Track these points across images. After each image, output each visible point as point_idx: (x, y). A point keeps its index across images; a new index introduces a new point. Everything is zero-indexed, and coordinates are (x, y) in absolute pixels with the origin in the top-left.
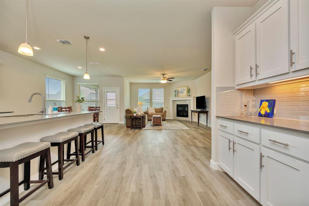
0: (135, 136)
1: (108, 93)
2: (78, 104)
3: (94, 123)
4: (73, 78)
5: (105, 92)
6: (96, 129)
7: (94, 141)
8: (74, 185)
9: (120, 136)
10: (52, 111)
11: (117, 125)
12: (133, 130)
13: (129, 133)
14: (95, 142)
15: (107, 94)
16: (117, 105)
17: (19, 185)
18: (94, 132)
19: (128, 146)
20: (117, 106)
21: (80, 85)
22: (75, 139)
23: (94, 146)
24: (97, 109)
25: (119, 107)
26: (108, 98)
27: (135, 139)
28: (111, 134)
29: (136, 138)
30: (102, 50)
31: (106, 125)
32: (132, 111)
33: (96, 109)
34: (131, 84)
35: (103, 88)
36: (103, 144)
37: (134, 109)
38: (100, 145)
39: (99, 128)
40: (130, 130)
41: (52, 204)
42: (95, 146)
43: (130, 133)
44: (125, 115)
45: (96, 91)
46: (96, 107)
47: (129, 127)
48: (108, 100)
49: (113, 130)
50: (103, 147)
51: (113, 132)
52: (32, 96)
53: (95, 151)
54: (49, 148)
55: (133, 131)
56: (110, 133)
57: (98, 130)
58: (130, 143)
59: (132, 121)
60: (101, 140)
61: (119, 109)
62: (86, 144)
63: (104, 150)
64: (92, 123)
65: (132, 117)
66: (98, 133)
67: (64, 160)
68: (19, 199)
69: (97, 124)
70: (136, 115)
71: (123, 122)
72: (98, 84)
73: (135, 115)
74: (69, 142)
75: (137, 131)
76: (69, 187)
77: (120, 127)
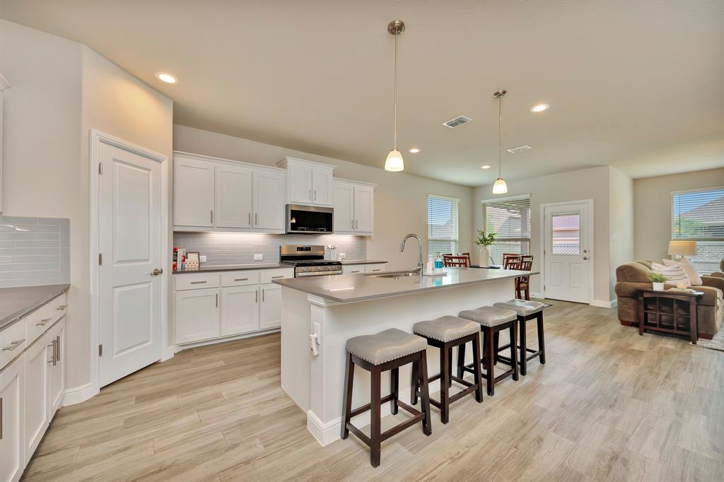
0: (663, 363)
1: (554, 218)
2: (481, 248)
3: (518, 303)
4: (473, 190)
5: (548, 213)
6: (522, 319)
7: (518, 347)
8: (470, 455)
9: (595, 349)
10: (433, 269)
11: (585, 310)
12: (648, 337)
13: (631, 345)
14: (519, 350)
15: (552, 219)
16: (585, 252)
17: (382, 403)
18: (517, 325)
19: (634, 397)
20: (585, 255)
21: (485, 205)
22: (473, 337)
23: (517, 363)
24: (525, 262)
25: (592, 258)
26: (554, 229)
27: (661, 378)
28: (565, 334)
29: (667, 376)
30: (540, 108)
31: (551, 302)
32: (644, 274)
33: (522, 262)
34: (636, 181)
35: (542, 206)
36: (542, 361)
37: (653, 267)
38: (533, 365)
39: (530, 317)
40: (637, 335)
41: (427, 477)
42: (519, 363)
43: (636, 347)
44: (615, 282)
45: (523, 212)
46: (523, 257)
47: (633, 325)
48: (554, 234)
49: (570, 323)
50: (541, 369)
51: (571, 328)
52: (405, 241)
53: (520, 375)
54: (425, 350)
55: (652, 344)
56: (563, 330)
57: (528, 323)
58: (641, 388)
59: (646, 308)
60: (537, 348)
61: (592, 262)
62: (497, 350)
63: (545, 382)
64: (513, 301)
65: (646, 295)
66: (527, 332)
67: (451, 377)
68: (381, 433)
69: (527, 307)
70: (666, 287)
71: (607, 302)
72: (527, 196)
73: (658, 287)
74: (461, 343)
75: (669, 344)
76: (459, 453)
77: (597, 318)
